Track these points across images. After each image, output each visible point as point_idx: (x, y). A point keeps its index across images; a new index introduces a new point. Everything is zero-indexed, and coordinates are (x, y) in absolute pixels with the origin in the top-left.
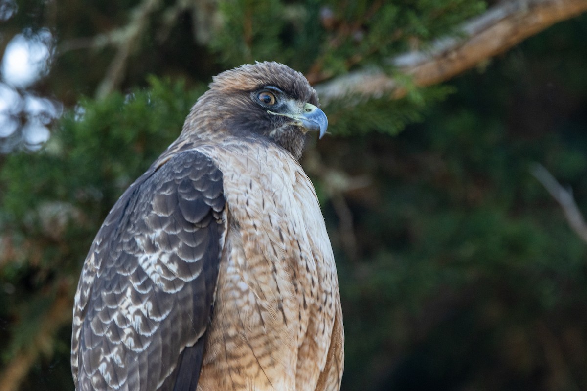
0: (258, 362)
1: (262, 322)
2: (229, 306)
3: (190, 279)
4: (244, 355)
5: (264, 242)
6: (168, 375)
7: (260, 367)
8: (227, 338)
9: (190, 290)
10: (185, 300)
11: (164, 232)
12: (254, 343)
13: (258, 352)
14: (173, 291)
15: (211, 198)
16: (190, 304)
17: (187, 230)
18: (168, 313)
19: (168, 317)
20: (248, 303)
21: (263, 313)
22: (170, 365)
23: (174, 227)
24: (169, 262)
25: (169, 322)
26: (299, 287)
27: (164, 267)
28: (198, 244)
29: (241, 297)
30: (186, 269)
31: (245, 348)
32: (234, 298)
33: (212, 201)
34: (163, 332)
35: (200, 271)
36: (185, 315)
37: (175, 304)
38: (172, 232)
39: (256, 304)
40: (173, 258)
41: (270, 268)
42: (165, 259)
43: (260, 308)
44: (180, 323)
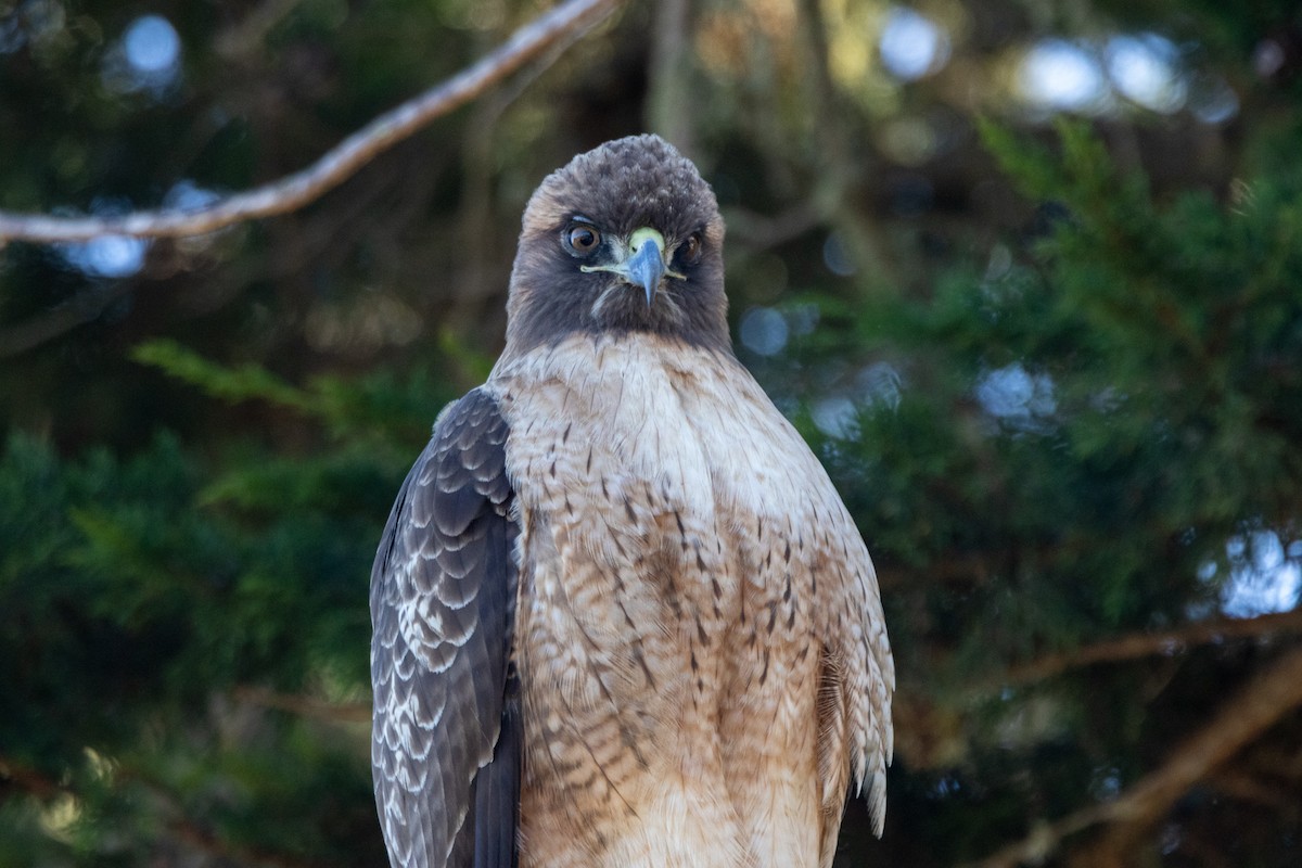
0: (604, 774)
1: (605, 694)
2: (541, 675)
3: (462, 641)
4: (579, 764)
5: (597, 535)
6: (458, 829)
7: (610, 784)
8: (548, 736)
9: (466, 662)
10: (461, 682)
11: (421, 559)
12: (592, 739)
13: (603, 756)
14: (441, 669)
15: (486, 480)
16: (470, 687)
17: (449, 549)
18: (440, 712)
19: (441, 720)
20: (573, 662)
21: (604, 676)
22: (458, 811)
23: (432, 546)
24: (429, 615)
25: (444, 729)
26: (685, 606)
27: (425, 627)
28: (468, 571)
29: (560, 654)
30: (454, 622)
31: (579, 752)
32: (548, 659)
33: (486, 485)
34: (439, 752)
35: (475, 623)
36: (466, 711)
37: (448, 695)
38: (430, 557)
39: (589, 662)
40: (435, 606)
41: (610, 584)
42: (424, 609)
43: (596, 669)
44: (461, 729)
